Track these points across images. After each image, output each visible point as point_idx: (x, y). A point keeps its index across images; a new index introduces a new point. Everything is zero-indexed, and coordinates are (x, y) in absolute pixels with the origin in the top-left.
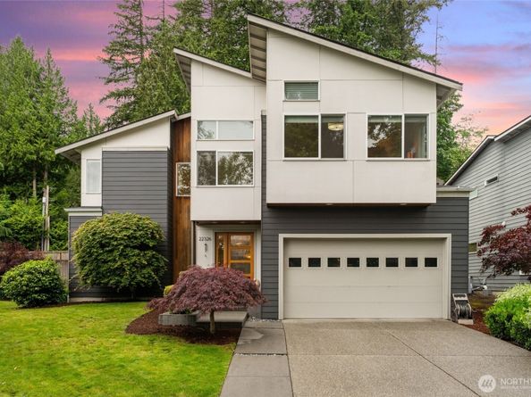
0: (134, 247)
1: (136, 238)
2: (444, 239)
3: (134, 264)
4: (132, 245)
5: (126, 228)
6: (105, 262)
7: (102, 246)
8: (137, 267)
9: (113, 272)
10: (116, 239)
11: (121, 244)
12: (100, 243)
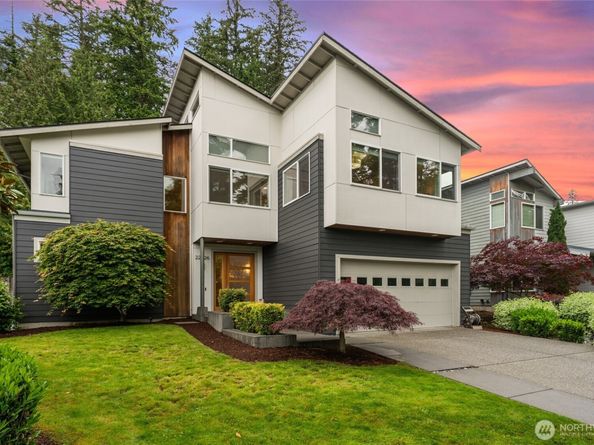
0: (143, 262)
1: (145, 251)
2: (456, 265)
3: (144, 282)
4: (140, 259)
5: (132, 239)
6: (106, 277)
7: (100, 258)
8: (147, 285)
9: (117, 290)
10: (122, 251)
11: (129, 257)
12: (98, 254)
